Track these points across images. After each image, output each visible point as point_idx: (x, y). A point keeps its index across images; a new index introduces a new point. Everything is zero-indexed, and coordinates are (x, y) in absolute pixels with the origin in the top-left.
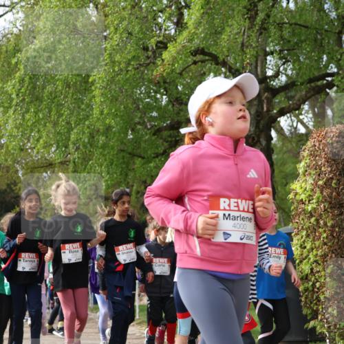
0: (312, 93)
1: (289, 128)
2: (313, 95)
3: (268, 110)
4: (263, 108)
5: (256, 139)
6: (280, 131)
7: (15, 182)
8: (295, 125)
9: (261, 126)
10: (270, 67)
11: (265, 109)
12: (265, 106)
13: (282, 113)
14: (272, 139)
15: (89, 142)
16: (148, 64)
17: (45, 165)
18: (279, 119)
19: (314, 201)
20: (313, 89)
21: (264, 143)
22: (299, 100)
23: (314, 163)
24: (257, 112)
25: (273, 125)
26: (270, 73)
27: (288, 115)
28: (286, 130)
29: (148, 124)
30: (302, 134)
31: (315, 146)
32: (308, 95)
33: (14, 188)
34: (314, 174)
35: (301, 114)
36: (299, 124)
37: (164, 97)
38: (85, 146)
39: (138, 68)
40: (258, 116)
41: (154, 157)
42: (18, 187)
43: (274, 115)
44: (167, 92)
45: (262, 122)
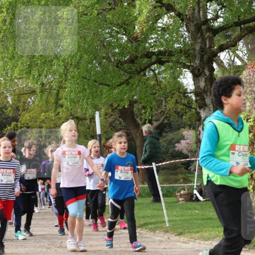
0: (246, 32)
1: (228, 61)
2: (246, 34)
3: (210, 47)
4: (206, 46)
5: (201, 70)
6: (220, 64)
7: (6, 106)
8: (232, 59)
9: (205, 59)
10: (210, 11)
11: (208, 46)
12: (207, 43)
13: (222, 49)
14: (214, 70)
15: (64, 73)
16: (110, 10)
17: (29, 92)
18: (219, 54)
19: (251, 120)
20: (247, 29)
21: (207, 73)
22: (235, 38)
23: (250, 89)
24: (201, 48)
25: (214, 59)
26: (210, 16)
27: (227, 51)
28: (225, 63)
29: (112, 58)
30: (239, 66)
31: (250, 75)
32: (243, 34)
33: (6, 111)
34: (250, 98)
35: (238, 50)
36: (236, 58)
37: (124, 37)
38: (61, 76)
39: (102, 13)
40: (202, 51)
41: (118, 86)
42: (8, 110)
43: (215, 51)
44: (126, 32)
45: (205, 56)
